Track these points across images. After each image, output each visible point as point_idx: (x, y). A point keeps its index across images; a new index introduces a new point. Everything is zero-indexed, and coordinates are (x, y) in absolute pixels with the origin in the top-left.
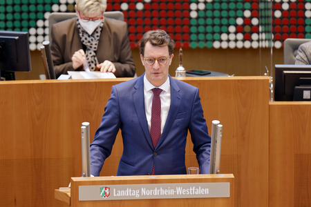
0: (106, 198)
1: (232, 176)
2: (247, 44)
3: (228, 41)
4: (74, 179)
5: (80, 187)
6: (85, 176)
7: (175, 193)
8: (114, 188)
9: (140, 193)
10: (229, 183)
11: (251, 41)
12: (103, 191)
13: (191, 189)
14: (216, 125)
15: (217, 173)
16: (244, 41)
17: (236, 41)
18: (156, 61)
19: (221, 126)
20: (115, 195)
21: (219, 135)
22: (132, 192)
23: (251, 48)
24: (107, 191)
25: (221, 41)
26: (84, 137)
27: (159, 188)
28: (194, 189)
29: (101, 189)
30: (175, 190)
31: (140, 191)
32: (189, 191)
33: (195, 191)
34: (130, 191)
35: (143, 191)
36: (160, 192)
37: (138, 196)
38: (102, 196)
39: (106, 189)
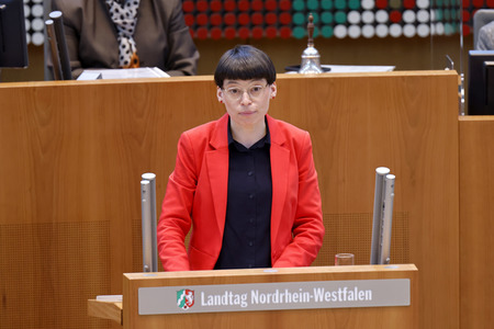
0: (188, 310)
1: (412, 267)
2: (396, 31)
3: (361, 24)
4: (130, 276)
5: (140, 289)
6: (148, 271)
7: (312, 300)
9: (249, 300)
10: (409, 280)
11: (403, 24)
12: (182, 296)
13: (340, 292)
14: (382, 177)
15: (386, 263)
16: (389, 24)
17: (375, 24)
19: (392, 177)
20: (203, 304)
21: (390, 195)
22: (233, 299)
23: (403, 37)
24: (189, 297)
25: (348, 25)
26: (145, 200)
27: (282, 291)
28: (345, 292)
29: (179, 293)
30: (312, 293)
31: (249, 296)
32: (337, 295)
33: (347, 295)
34: (231, 296)
35: (255, 296)
36: (284, 297)
37: (244, 305)
38: (181, 306)
39: (187, 294)
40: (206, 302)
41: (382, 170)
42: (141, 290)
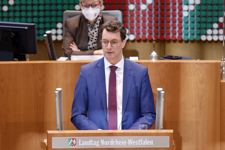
0: (74, 147)
4: (49, 132)
6: (58, 130)
7: (127, 144)
8: (79, 139)
9: (100, 143)
10: (169, 137)
12: (71, 141)
13: (139, 141)
18: (109, 43)
19: (163, 92)
21: (162, 100)
22: (93, 143)
24: (74, 141)
27: (114, 140)
28: (141, 141)
29: (70, 140)
30: (127, 141)
31: (100, 142)
32: (138, 142)
33: (142, 142)
34: (92, 141)
35: (102, 142)
36: (115, 143)
37: (98, 146)
38: (70, 145)
39: (73, 140)
40: (81, 144)
41: (160, 89)
42: (53, 138)
